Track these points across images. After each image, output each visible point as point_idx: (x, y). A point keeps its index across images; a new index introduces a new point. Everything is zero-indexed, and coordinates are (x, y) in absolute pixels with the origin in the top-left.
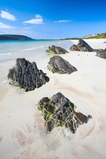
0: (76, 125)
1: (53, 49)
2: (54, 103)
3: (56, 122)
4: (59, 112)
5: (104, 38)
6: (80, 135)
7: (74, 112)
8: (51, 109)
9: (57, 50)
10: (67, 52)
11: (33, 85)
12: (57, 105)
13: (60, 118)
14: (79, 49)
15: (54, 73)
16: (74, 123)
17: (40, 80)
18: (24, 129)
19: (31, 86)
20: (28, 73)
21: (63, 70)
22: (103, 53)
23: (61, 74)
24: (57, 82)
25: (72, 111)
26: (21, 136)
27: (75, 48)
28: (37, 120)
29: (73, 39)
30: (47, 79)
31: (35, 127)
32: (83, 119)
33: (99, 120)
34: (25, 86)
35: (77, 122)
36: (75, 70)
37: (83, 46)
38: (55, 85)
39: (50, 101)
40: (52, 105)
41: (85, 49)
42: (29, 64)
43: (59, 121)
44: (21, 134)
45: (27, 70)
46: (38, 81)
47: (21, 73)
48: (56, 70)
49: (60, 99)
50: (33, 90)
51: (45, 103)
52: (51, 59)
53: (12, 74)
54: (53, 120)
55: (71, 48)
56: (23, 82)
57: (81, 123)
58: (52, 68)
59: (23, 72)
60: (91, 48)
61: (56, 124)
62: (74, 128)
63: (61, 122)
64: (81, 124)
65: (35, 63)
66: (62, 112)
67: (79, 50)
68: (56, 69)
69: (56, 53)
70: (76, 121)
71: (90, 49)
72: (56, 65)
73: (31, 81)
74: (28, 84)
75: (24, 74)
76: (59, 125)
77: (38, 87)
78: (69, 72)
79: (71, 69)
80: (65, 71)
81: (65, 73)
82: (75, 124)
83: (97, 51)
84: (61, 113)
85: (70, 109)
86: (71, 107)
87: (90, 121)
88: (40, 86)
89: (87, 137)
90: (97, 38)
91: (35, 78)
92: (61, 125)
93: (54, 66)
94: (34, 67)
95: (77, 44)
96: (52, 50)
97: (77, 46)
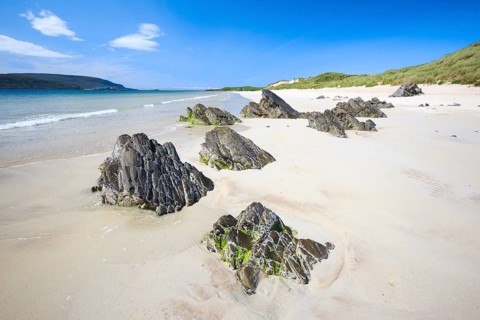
0: (307, 264)
1: (200, 113)
2: (250, 227)
3: (261, 267)
4: (266, 241)
5: (315, 87)
6: (321, 281)
7: (297, 240)
8: (244, 240)
9: (211, 117)
10: (237, 119)
11: (177, 198)
12: (256, 229)
13: (270, 255)
14: (265, 111)
15: (219, 169)
16: (301, 261)
17: (192, 185)
18: (189, 295)
19: (172, 202)
20: (160, 169)
21: (243, 159)
22: (322, 120)
23: (239, 169)
24: (234, 189)
25: (290, 240)
26: (186, 312)
27: (256, 111)
28: (215, 272)
29: (241, 89)
30: (209, 184)
31: (216, 286)
32: (318, 250)
33: (349, 250)
34: (157, 201)
35: (309, 259)
36: (271, 158)
37: (274, 105)
38: (232, 194)
39: (239, 224)
40: (246, 231)
41: (279, 112)
42: (157, 148)
43: (269, 261)
44: (184, 306)
45: (156, 162)
46: (188, 189)
47: (143, 170)
48: (225, 161)
49: (261, 215)
50: (179, 210)
51: (226, 230)
52: (208, 134)
53: (112, 174)
54: (254, 263)
55: (244, 111)
56: (151, 193)
57: (316, 259)
58: (214, 156)
59: (147, 167)
60: (293, 110)
61: (264, 271)
62: (306, 272)
63: (274, 265)
64: (316, 262)
65: (171, 146)
66: (272, 241)
67: (266, 116)
68: (225, 159)
69: (210, 124)
70: (305, 257)
71: (290, 113)
72: (225, 149)
73: (172, 190)
74: (165, 198)
75: (151, 172)
76: (270, 273)
77: (191, 204)
78: (257, 164)
79: (261, 156)
80: (247, 163)
81: (249, 167)
82: (304, 263)
83: (307, 115)
84: (270, 244)
85: (286, 236)
86: (286, 231)
87: (332, 253)
88: (194, 199)
89: (335, 283)
90: (299, 88)
91: (180, 182)
92: (275, 271)
93: (219, 152)
94: (172, 156)
95: (258, 102)
96: (197, 116)
97: (258, 106)
